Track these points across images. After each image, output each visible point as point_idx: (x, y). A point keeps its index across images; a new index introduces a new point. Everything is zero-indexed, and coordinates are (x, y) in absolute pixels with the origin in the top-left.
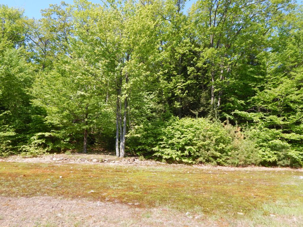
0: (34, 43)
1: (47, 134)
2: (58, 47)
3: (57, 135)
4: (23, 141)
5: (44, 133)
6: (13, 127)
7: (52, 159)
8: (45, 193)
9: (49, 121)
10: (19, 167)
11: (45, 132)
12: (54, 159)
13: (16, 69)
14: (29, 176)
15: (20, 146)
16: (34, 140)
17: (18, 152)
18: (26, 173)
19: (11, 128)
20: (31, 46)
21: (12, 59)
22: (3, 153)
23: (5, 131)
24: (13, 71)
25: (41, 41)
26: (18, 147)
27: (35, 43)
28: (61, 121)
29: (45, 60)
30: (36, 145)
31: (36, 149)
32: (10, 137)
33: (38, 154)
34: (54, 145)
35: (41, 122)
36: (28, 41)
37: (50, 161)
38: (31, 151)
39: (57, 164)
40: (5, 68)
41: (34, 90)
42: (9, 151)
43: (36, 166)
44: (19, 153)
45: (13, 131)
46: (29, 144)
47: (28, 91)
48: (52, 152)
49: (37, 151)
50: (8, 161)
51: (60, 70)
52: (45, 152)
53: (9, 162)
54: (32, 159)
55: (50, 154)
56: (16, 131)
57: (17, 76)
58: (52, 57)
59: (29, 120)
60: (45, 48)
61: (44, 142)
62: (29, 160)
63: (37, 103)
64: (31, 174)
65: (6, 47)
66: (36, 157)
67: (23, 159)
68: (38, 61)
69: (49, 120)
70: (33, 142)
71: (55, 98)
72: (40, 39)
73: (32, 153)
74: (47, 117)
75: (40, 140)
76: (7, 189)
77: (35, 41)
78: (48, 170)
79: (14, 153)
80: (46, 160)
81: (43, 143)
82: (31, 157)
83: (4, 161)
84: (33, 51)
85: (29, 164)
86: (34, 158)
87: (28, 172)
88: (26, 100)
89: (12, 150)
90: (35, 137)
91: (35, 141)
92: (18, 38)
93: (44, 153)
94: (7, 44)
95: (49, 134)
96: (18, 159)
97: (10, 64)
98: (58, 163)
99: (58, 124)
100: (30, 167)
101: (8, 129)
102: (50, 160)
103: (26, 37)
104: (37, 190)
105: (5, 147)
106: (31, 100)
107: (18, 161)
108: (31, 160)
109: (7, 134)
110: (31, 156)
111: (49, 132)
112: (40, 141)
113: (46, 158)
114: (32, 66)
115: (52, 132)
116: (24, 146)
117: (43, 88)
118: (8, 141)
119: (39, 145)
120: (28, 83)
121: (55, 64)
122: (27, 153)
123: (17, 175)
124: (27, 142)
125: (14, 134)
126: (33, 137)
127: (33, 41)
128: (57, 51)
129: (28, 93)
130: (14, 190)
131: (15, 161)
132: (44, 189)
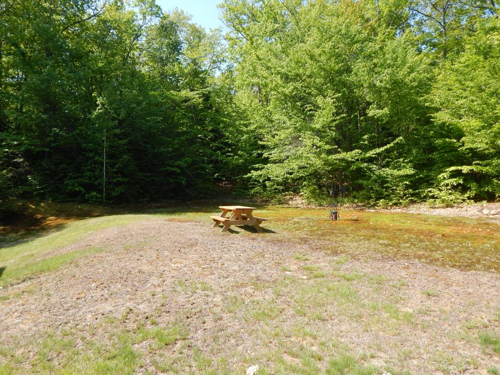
0: (425, 18)
1: (465, 169)
2: (467, 7)
3: (485, 169)
4: (427, 181)
5: (459, 168)
6: (410, 161)
7: (481, 211)
8: (490, 267)
9: (468, 146)
10: (430, 221)
11: (462, 165)
12: (485, 211)
13: (405, 70)
14: (450, 236)
15: (423, 190)
16: (444, 178)
17: (421, 198)
18: (444, 231)
19: (407, 163)
20: (420, 24)
21: (396, 56)
22: (401, 201)
23: (399, 168)
24: (401, 75)
25: (436, 9)
26: (420, 191)
27: (426, 16)
28: (493, 142)
29: (445, 40)
30: (449, 188)
31: (450, 194)
32: (407, 176)
33: (454, 203)
34: (480, 186)
35: (452, 148)
36: (414, 19)
37: (478, 215)
38: (443, 198)
39: (494, 221)
40: (389, 72)
41: (437, 96)
42: (408, 197)
43: (457, 222)
44: (423, 201)
45: (410, 167)
46: (437, 186)
47: (425, 101)
48: (477, 198)
49: (452, 197)
50: (410, 213)
51: (480, 49)
52: (465, 198)
53: (412, 214)
54: (446, 209)
55: (476, 202)
56: (415, 167)
57: (407, 80)
58: (456, 32)
59: (431, 149)
60: (444, 19)
61: (461, 182)
62: (442, 212)
63: (443, 117)
64: (453, 234)
65: (386, 40)
66: (452, 207)
67: (432, 210)
68: (434, 45)
69: (467, 143)
70: (443, 183)
71: (475, 103)
72: (433, 5)
73: (443, 201)
74: (463, 139)
75: (454, 179)
76: (427, 254)
77: (425, 13)
78: (480, 230)
79: (415, 201)
80: (470, 213)
81: (459, 184)
82: (443, 208)
83: (404, 211)
84: (423, 32)
85: (443, 218)
86: (449, 209)
87: (447, 230)
88: (424, 116)
89: (412, 195)
90: (445, 175)
91: (446, 182)
92: (399, 19)
93: (464, 200)
94: (386, 35)
95: (470, 168)
96: (422, 209)
97: (395, 65)
98: (496, 219)
99: (487, 149)
100: (446, 222)
101: (402, 165)
102: (478, 213)
103: (411, 12)
104: (473, 260)
105: (402, 191)
106: (433, 115)
107: (425, 213)
108: (444, 212)
109: (402, 172)
110: (443, 205)
111: (470, 164)
112: (454, 181)
113: (469, 209)
114: (425, 57)
115: (475, 164)
116: (429, 189)
117: (452, 90)
118: (405, 182)
119: (454, 188)
120: (425, 86)
121: (470, 40)
122: (437, 200)
123: (431, 234)
124: (433, 184)
125: (412, 172)
126: (442, 174)
127: (423, 14)
128: (466, 16)
129: (427, 104)
130: (437, 255)
131: (420, 213)
132: (485, 260)
